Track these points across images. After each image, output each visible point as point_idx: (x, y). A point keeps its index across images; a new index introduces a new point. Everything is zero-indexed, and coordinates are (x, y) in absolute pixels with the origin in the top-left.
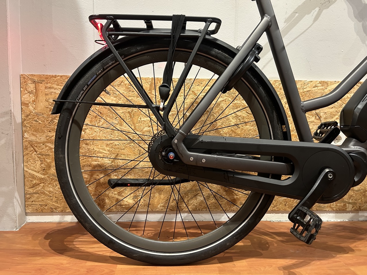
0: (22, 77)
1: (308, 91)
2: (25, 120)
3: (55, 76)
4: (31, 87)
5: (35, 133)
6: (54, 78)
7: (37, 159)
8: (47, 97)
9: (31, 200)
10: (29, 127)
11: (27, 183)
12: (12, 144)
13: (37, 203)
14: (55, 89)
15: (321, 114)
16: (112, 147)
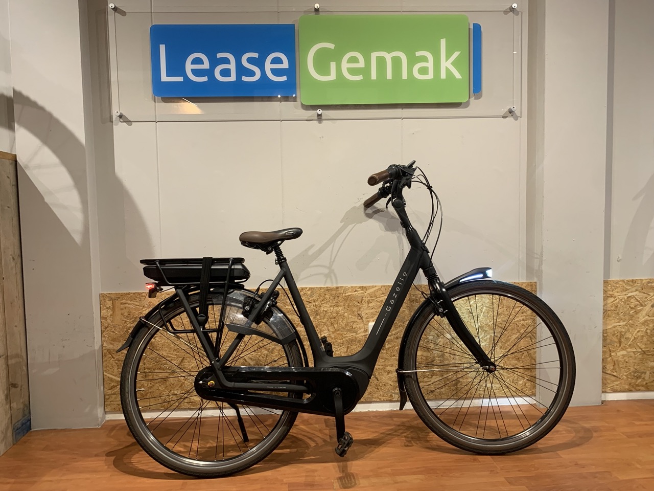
0: (101, 296)
1: (349, 295)
2: (104, 331)
3: (129, 294)
4: (109, 304)
5: (112, 342)
6: (128, 295)
7: (115, 364)
8: (123, 311)
9: (110, 400)
10: (108, 338)
11: (106, 386)
12: (95, 354)
13: (114, 403)
14: (129, 304)
15: (363, 315)
16: (179, 352)
